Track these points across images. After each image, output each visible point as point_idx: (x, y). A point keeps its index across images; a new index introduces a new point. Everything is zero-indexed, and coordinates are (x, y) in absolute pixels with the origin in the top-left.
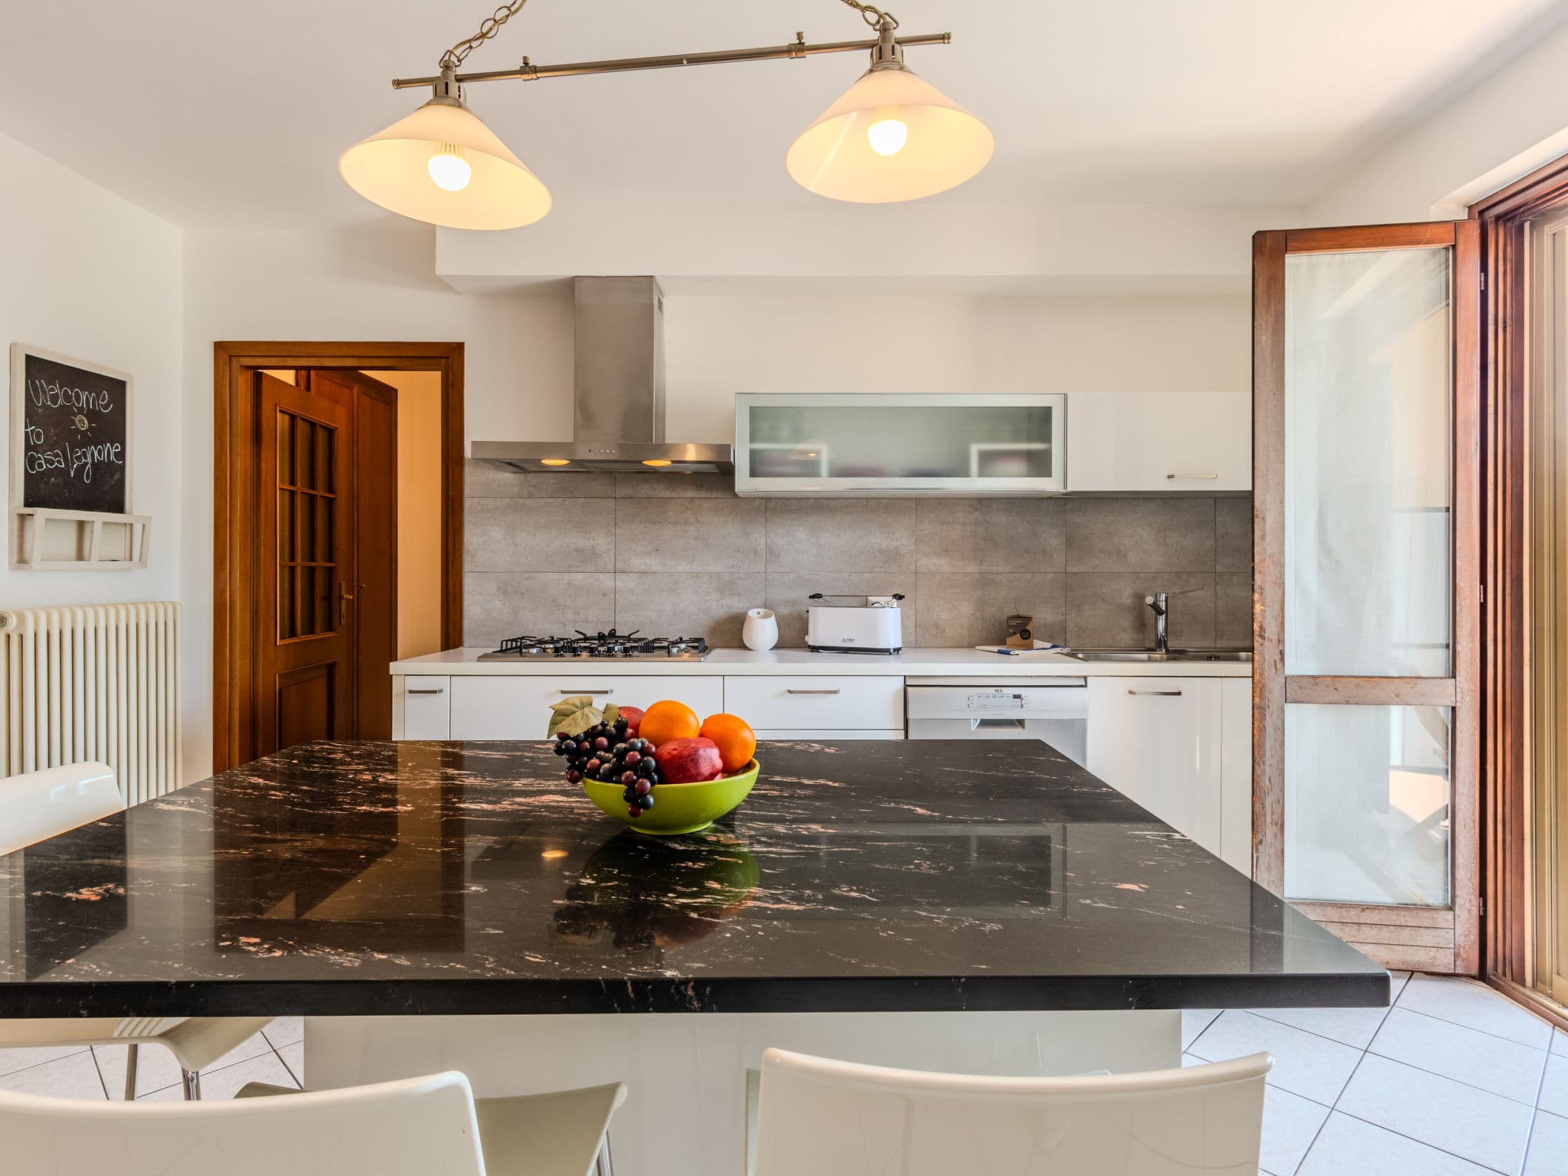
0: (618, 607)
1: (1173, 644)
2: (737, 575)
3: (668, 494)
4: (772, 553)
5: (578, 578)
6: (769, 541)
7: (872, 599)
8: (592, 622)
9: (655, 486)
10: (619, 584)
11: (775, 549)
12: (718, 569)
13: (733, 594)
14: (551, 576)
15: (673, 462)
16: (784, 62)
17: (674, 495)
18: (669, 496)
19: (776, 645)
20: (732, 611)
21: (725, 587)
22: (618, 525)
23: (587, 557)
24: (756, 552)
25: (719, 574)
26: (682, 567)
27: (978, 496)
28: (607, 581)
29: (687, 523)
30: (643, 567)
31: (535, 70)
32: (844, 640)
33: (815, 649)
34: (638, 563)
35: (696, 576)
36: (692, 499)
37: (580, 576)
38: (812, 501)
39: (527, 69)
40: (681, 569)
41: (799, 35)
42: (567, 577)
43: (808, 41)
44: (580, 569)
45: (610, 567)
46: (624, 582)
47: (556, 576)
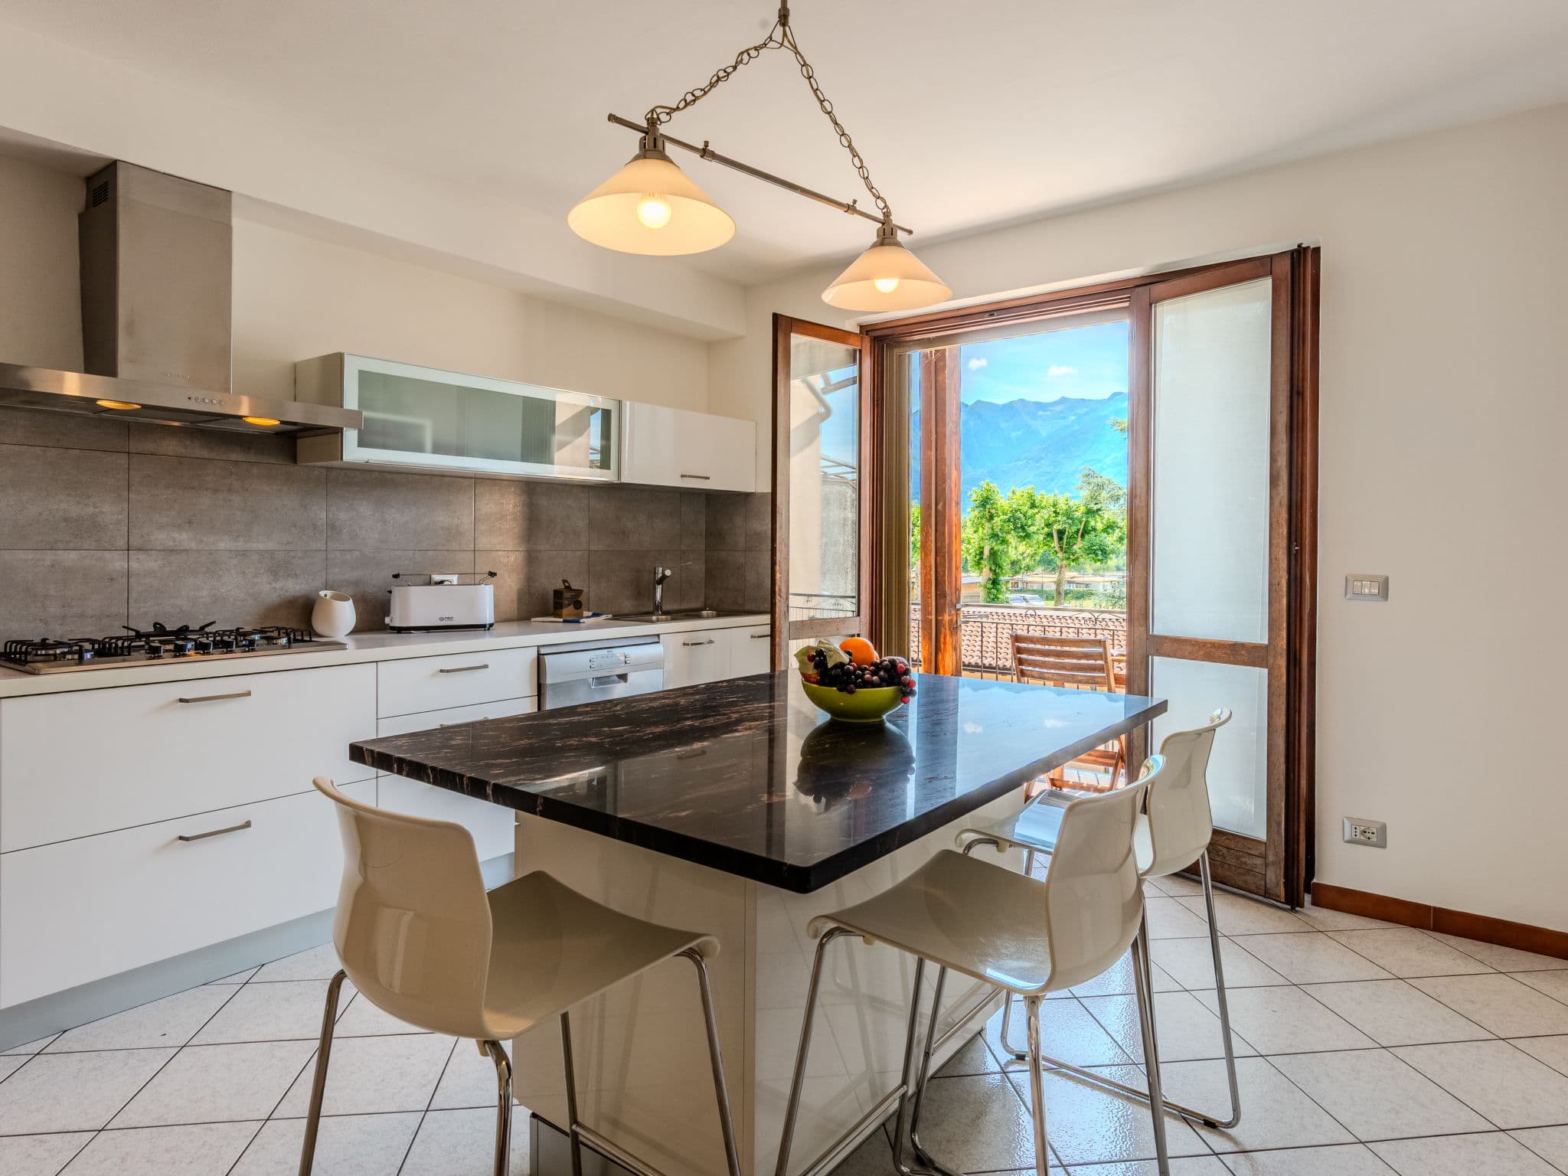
0: (134, 595)
1: (666, 607)
2: (292, 554)
3: (205, 453)
4: (332, 527)
5: (70, 557)
6: (330, 516)
7: (437, 578)
8: (92, 617)
9: (188, 443)
10: (134, 565)
11: (337, 524)
12: (271, 546)
13: (289, 575)
14: (21, 554)
15: (282, 422)
16: (840, 212)
17: (212, 455)
18: (207, 456)
19: (354, 628)
20: (288, 594)
21: (278, 567)
22: (133, 488)
23: (85, 531)
24: (315, 527)
25: (271, 552)
26: (224, 544)
27: (526, 480)
28: (116, 562)
29: (230, 491)
30: (171, 543)
31: (714, 156)
32: (442, 619)
33: (400, 630)
34: (162, 538)
35: (244, 554)
36: (236, 462)
37: (73, 555)
38: (377, 474)
39: (705, 152)
40: (222, 545)
41: (855, 202)
42: (49, 557)
43: (858, 206)
44: (71, 545)
45: (121, 543)
46: (139, 563)
47: (30, 555)
